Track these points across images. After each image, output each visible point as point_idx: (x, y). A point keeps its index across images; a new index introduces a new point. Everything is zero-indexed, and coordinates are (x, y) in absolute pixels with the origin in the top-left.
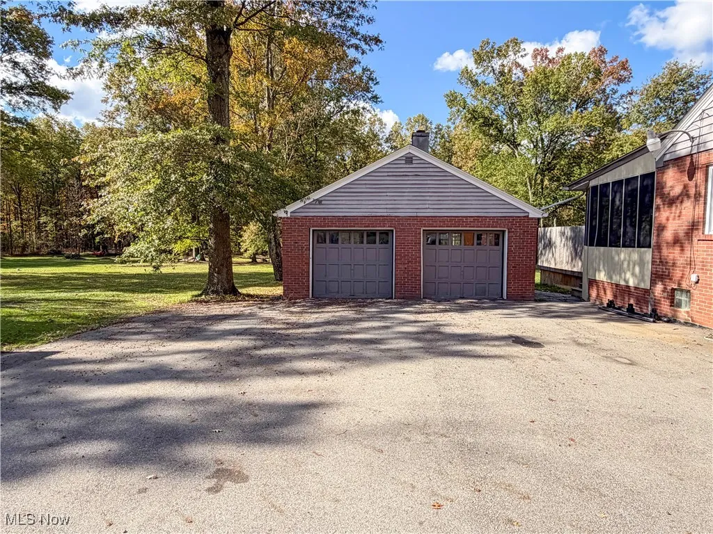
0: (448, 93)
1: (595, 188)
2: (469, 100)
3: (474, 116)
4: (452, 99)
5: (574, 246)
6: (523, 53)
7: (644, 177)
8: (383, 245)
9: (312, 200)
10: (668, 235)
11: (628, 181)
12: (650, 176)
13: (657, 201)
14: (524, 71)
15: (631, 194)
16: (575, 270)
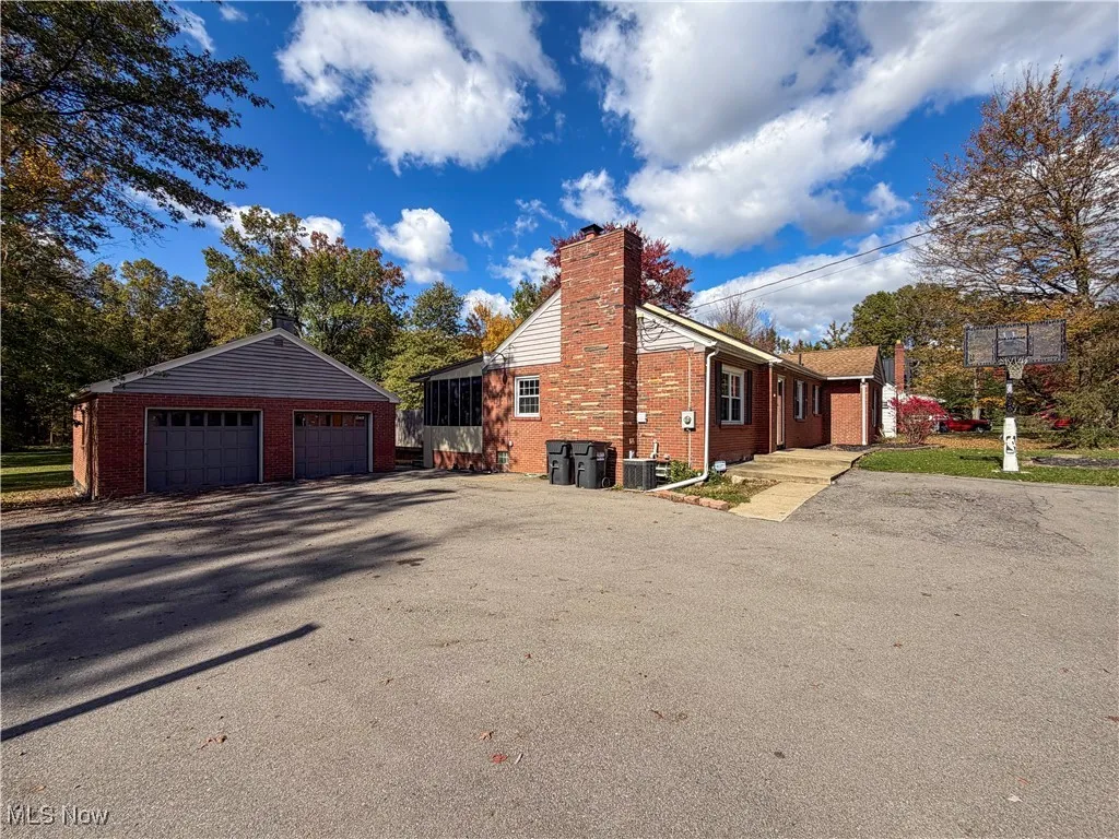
0: (207, 249)
1: (435, 382)
2: (238, 266)
3: (246, 282)
4: (213, 258)
5: (407, 427)
6: (303, 232)
7: (474, 378)
8: (245, 427)
9: (152, 373)
10: (494, 414)
11: (463, 380)
12: (478, 378)
13: (485, 395)
14: (303, 250)
15: (465, 389)
16: (409, 446)
